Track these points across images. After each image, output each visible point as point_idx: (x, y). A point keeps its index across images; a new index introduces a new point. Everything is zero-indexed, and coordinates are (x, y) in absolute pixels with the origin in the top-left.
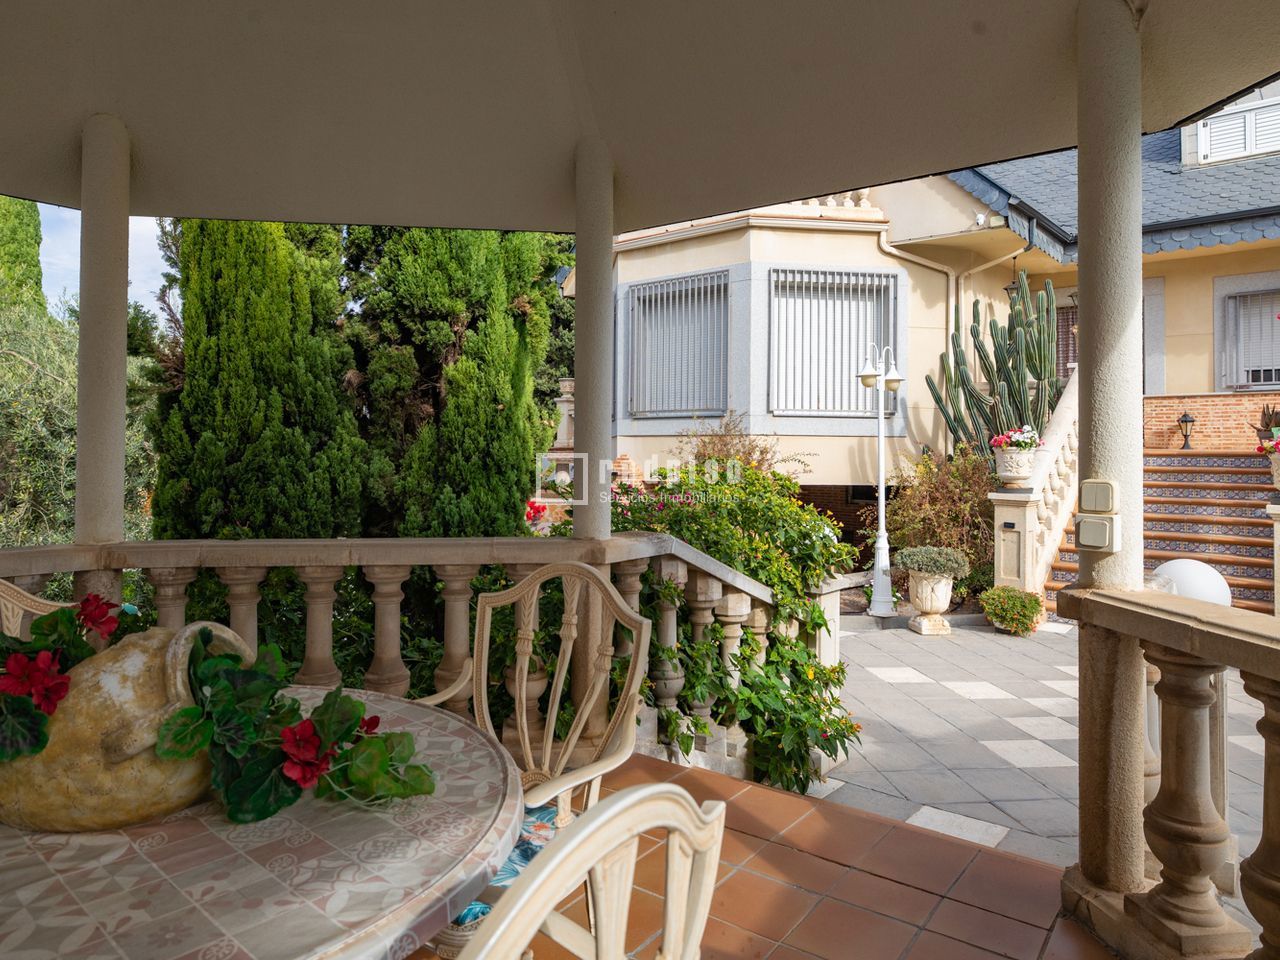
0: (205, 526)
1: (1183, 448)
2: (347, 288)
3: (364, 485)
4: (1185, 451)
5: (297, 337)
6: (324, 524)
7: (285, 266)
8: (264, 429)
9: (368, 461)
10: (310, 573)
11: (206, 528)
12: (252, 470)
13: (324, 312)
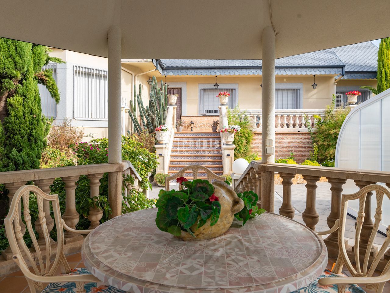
1: (191, 131)
4: (192, 132)
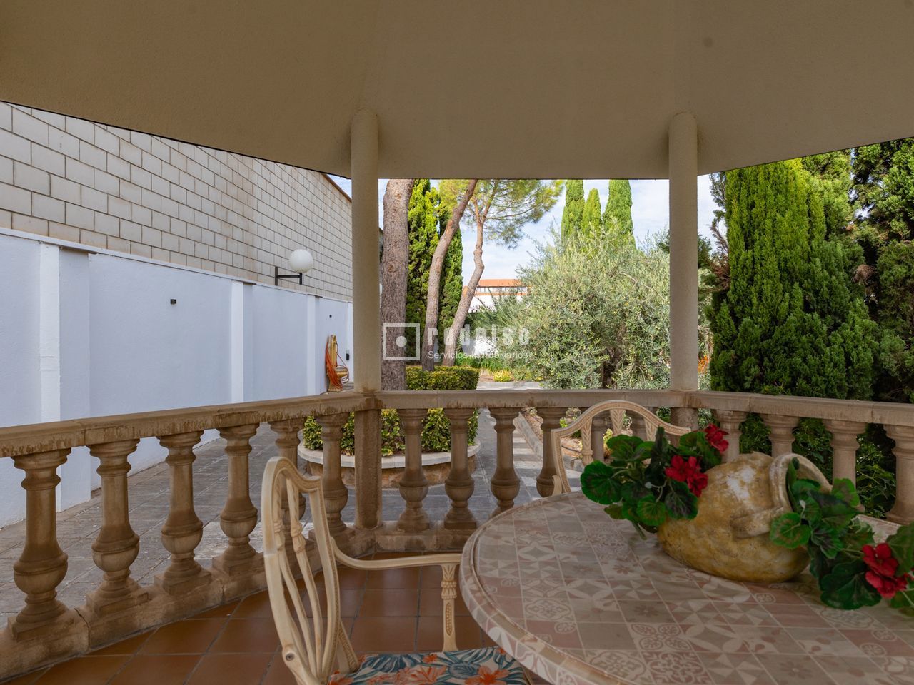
0: (746, 384)
2: (856, 199)
3: (875, 358)
5: (814, 243)
6: (840, 388)
7: (803, 191)
8: (789, 314)
9: (879, 339)
10: (835, 426)
11: (747, 385)
12: (780, 345)
13: (836, 221)
